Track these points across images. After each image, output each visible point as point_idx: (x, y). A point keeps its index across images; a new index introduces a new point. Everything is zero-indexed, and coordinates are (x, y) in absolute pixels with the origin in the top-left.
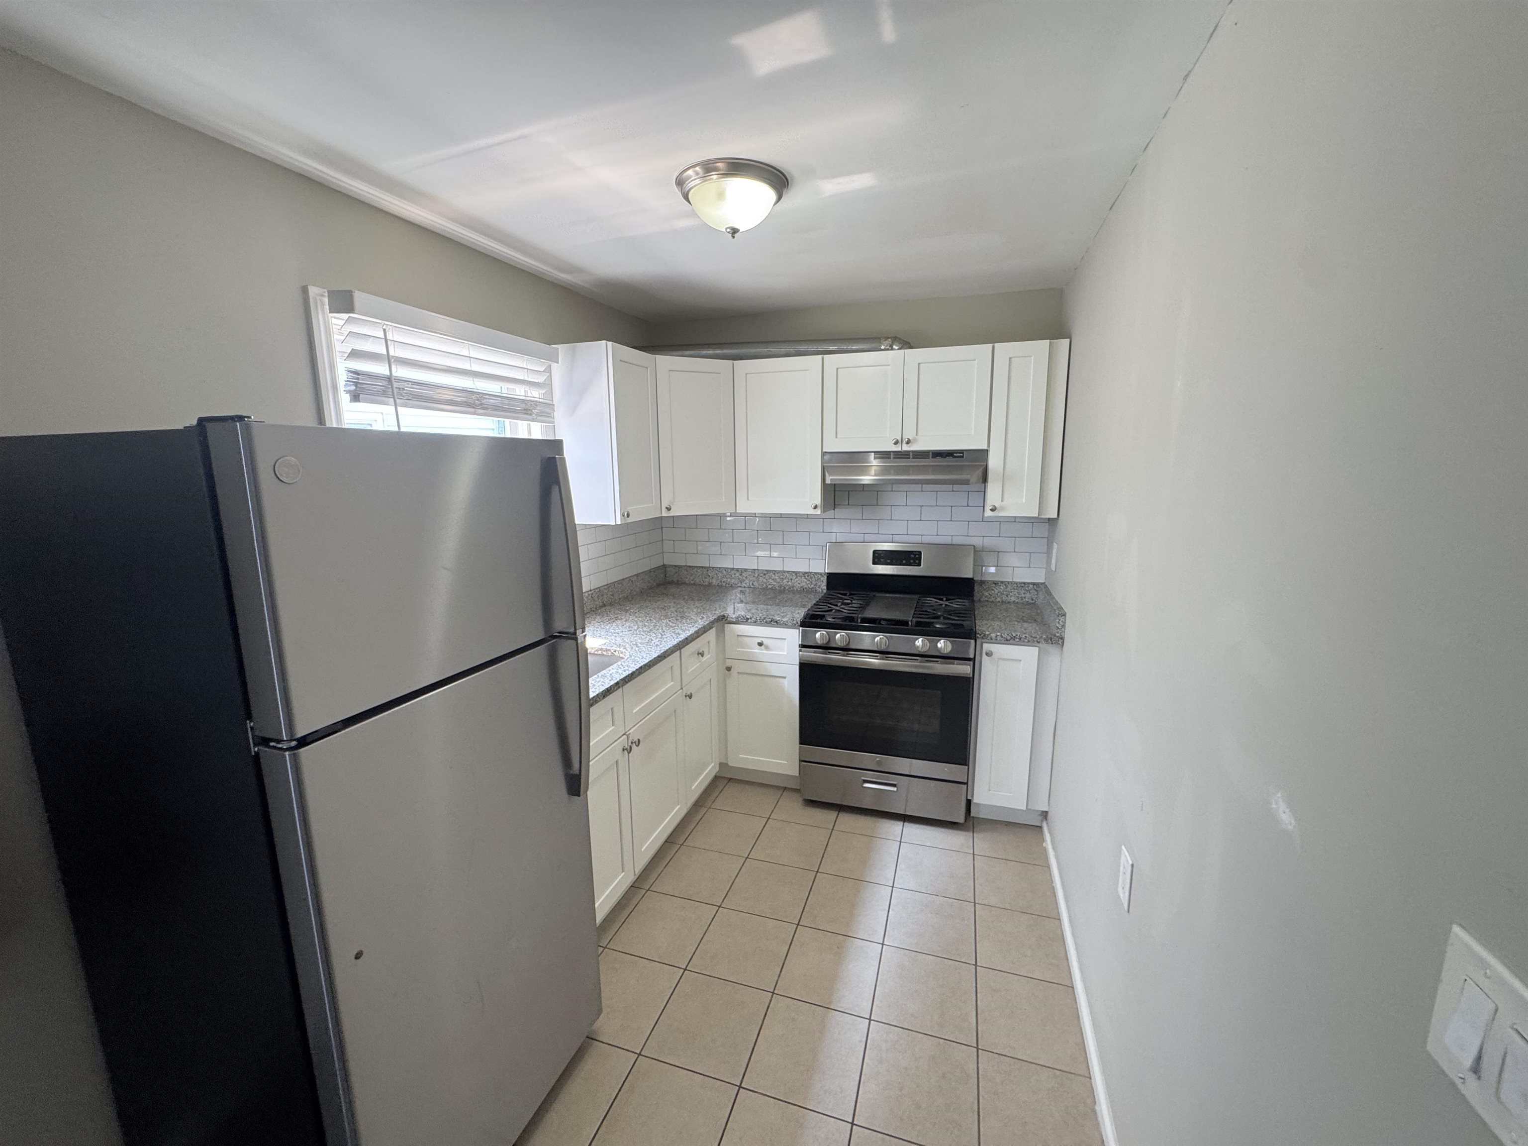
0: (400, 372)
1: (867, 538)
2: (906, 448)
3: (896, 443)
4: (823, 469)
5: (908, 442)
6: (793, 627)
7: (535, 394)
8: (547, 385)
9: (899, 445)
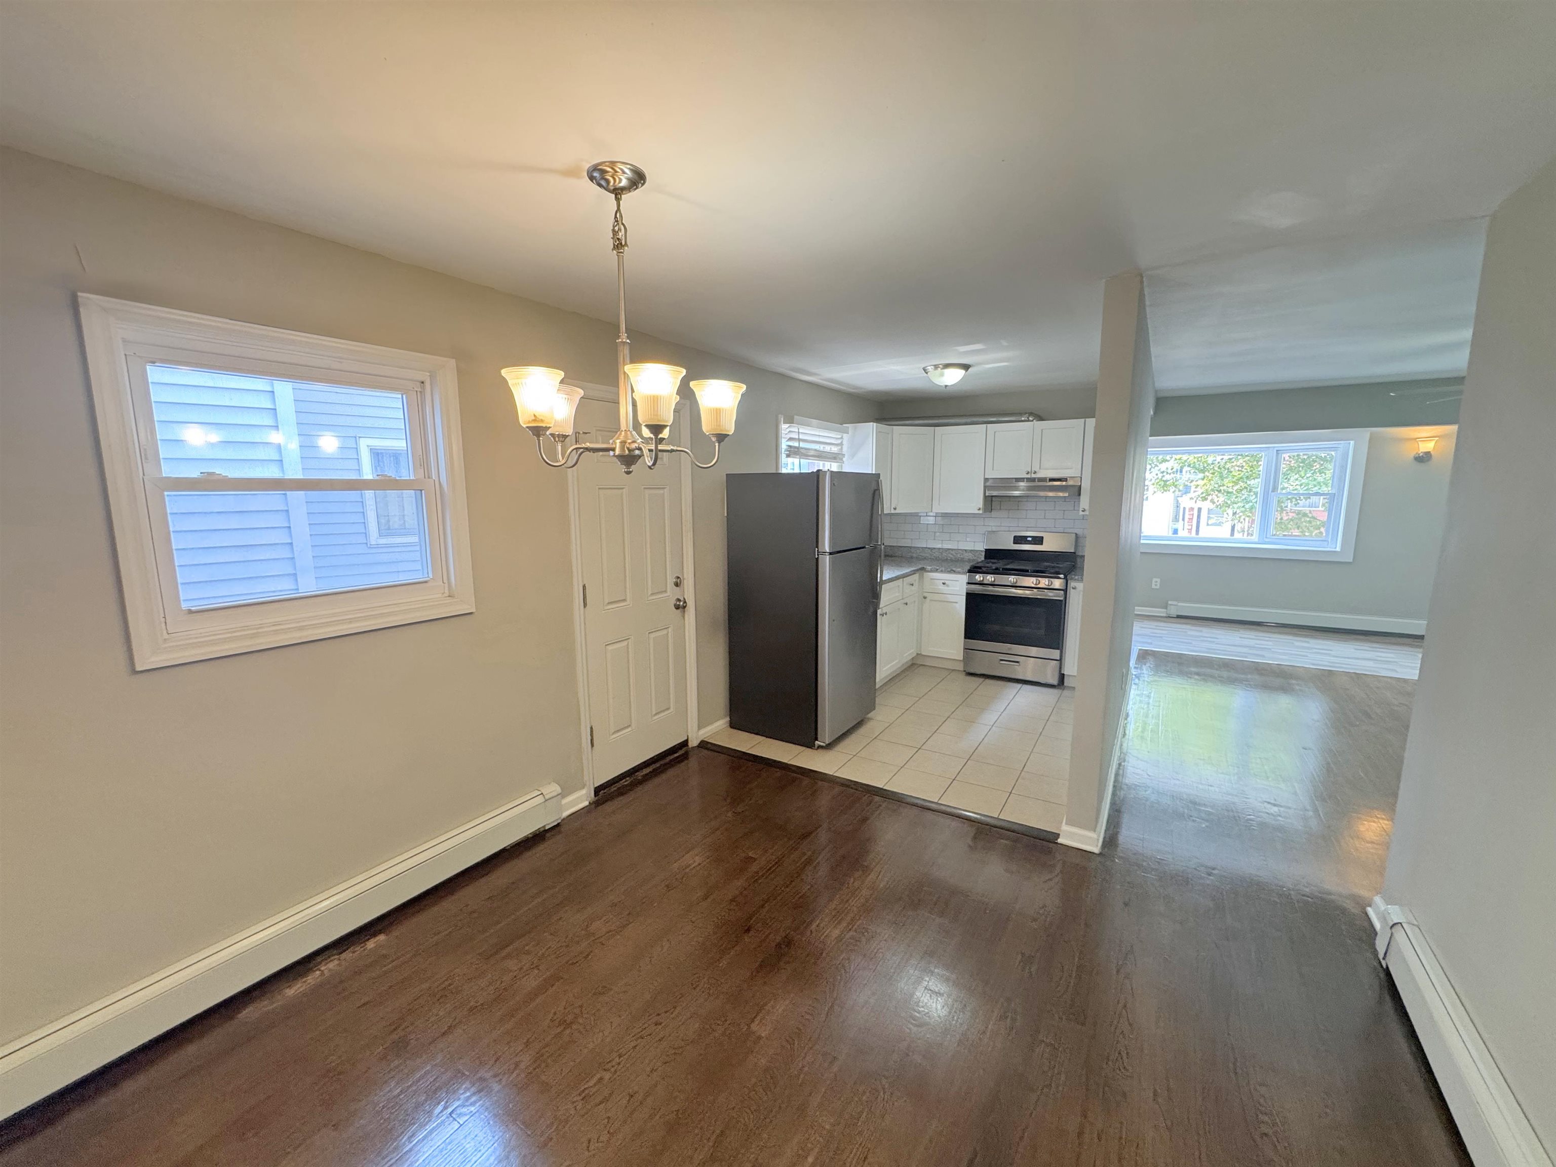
0: (802, 445)
1: (1011, 529)
2: (1033, 476)
3: (1028, 473)
4: (985, 487)
5: (1035, 473)
6: (964, 573)
7: (835, 449)
8: (841, 444)
9: (1029, 474)
